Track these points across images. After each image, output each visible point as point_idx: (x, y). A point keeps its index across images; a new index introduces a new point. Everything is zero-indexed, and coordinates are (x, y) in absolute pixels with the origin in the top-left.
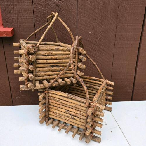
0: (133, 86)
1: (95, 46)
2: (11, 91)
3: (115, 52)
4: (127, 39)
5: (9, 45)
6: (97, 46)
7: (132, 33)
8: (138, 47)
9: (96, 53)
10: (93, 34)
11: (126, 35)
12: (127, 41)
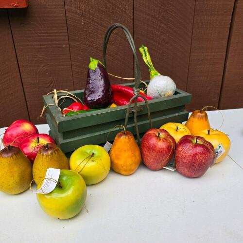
0: (219, 93)
1: (163, 25)
2: (28, 107)
3: (193, 35)
4: (213, 13)
5: (21, 24)
6: (165, 24)
7: (220, 3)
8: (229, 26)
9: (165, 37)
10: (159, 5)
11: (211, 6)
12: (212, 17)
